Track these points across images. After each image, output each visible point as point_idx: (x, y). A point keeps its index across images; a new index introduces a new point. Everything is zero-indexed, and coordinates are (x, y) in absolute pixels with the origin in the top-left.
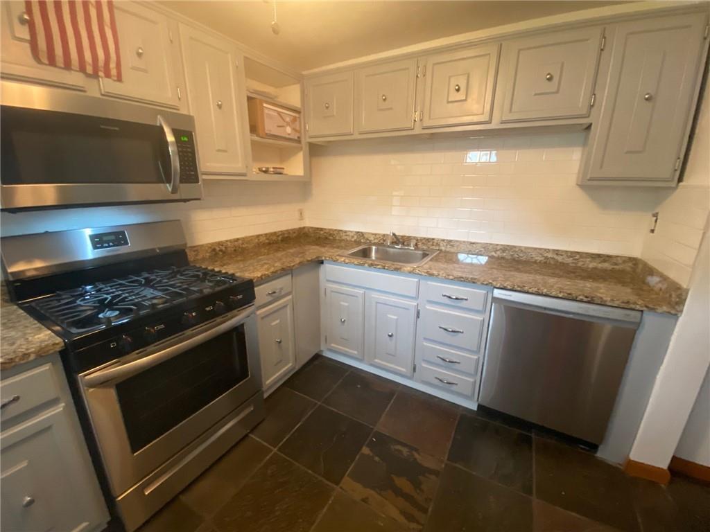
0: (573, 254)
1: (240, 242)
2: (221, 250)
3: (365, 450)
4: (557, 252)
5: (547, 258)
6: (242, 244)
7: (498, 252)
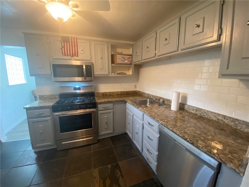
2: (105, 94)
3: (109, 166)
6: (112, 93)
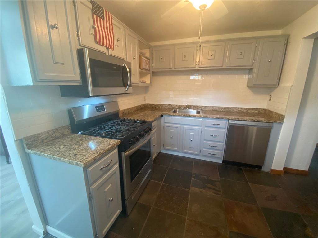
0: (247, 109)
1: (130, 109)
2: (125, 113)
3: (193, 179)
4: (242, 108)
5: (238, 110)
6: (130, 110)
7: (223, 110)
